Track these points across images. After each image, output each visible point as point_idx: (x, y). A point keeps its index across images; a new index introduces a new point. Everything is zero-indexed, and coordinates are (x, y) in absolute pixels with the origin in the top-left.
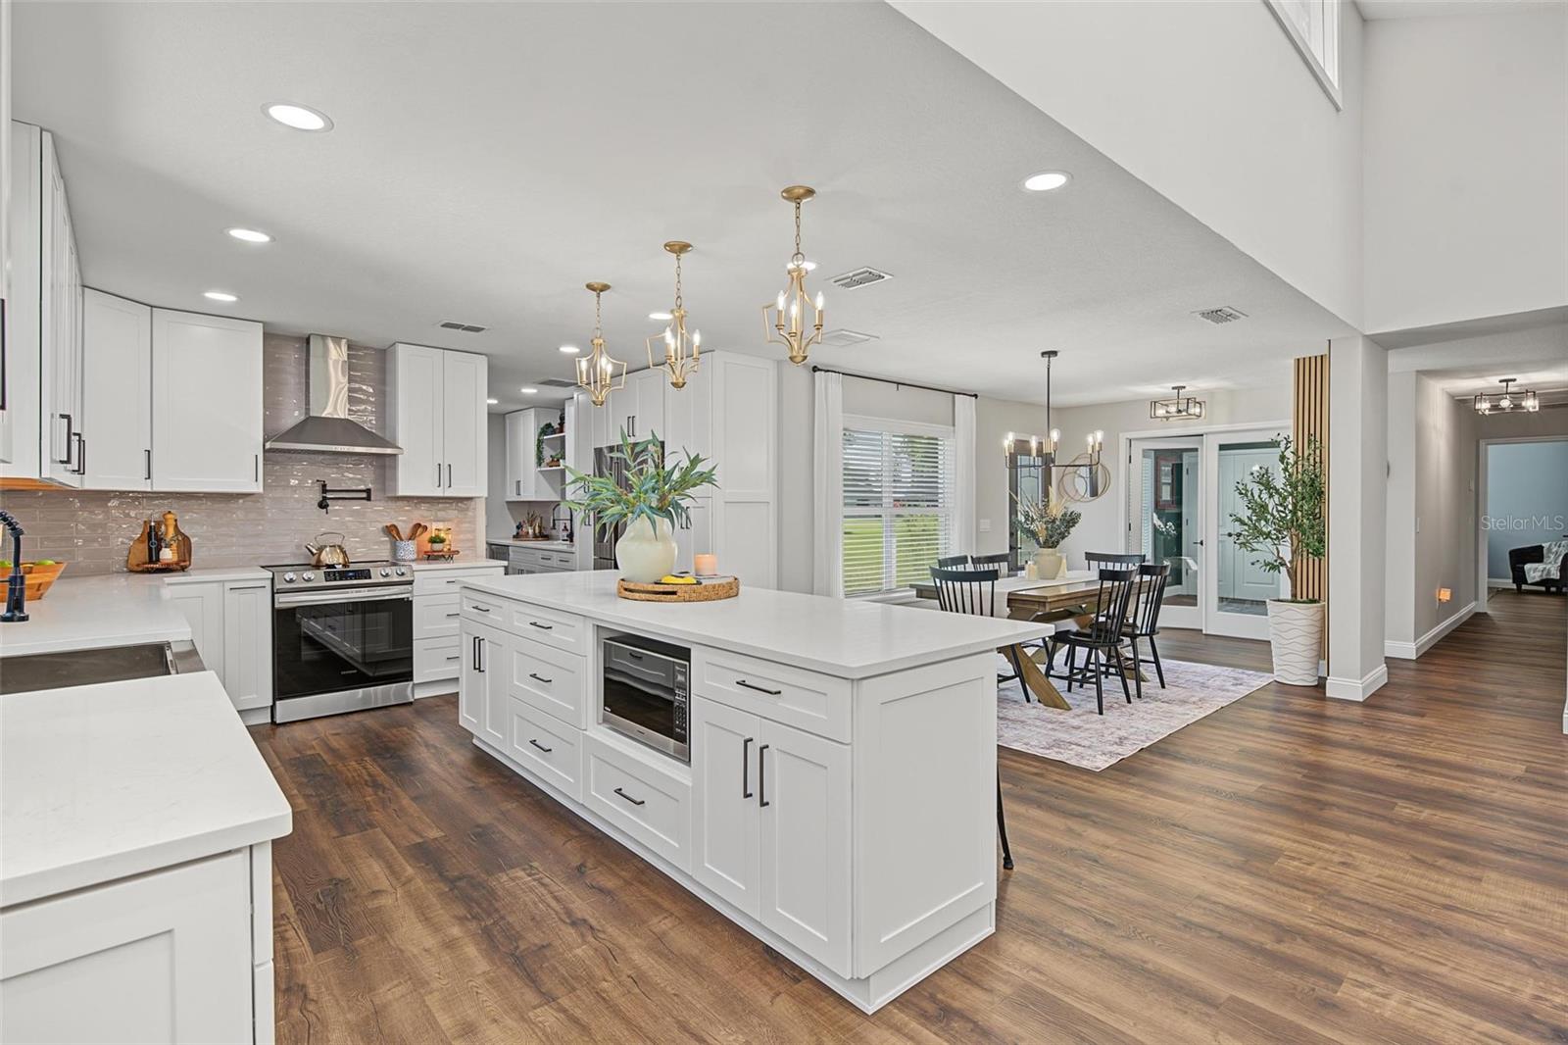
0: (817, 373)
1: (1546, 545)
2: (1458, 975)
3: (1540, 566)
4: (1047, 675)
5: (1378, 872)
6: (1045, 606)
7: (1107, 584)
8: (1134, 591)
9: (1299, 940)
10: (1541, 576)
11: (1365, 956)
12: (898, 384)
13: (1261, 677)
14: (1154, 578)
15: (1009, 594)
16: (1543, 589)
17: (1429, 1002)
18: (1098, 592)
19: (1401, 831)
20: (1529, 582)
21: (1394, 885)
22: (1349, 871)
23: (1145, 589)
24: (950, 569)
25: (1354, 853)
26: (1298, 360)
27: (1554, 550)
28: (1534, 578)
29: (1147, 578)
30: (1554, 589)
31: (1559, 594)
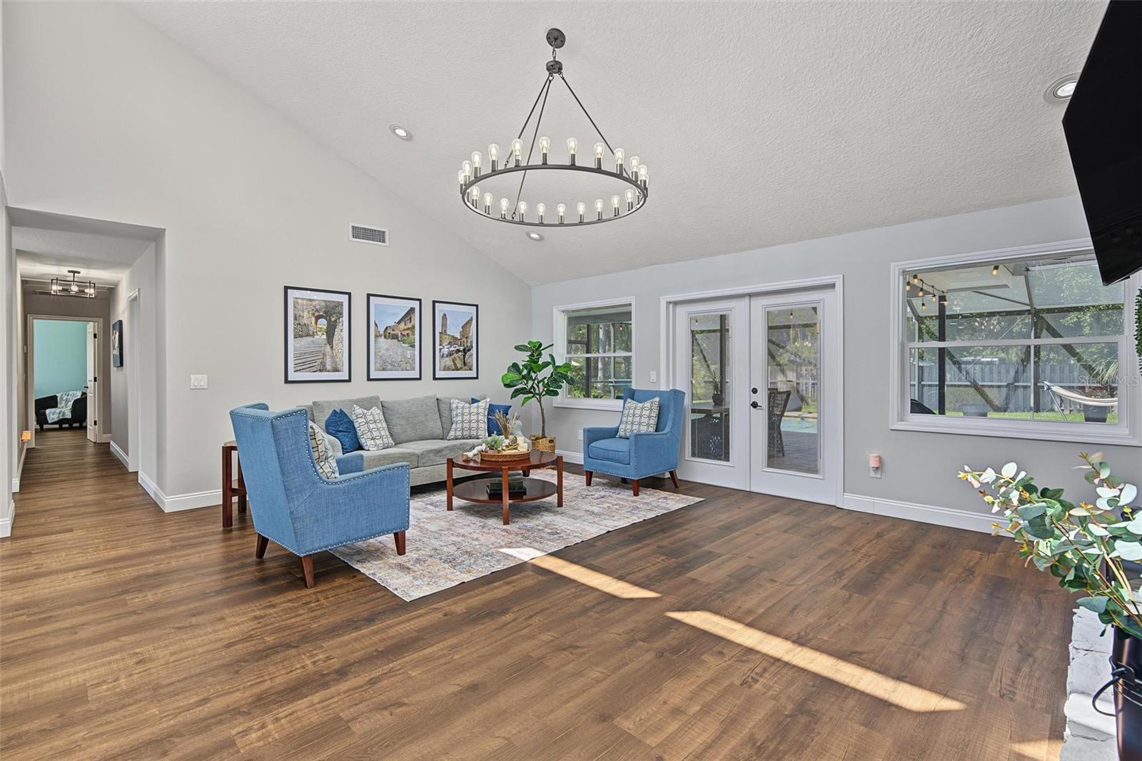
1: (59, 395)
2: (277, 681)
3: (58, 410)
5: (167, 652)
9: (177, 740)
10: (59, 417)
11: (226, 712)
16: (57, 426)
17: (284, 709)
19: (149, 615)
20: (50, 422)
21: (184, 654)
22: (149, 665)
25: (138, 650)
27: (64, 398)
28: (53, 418)
30: (67, 426)
31: (71, 428)
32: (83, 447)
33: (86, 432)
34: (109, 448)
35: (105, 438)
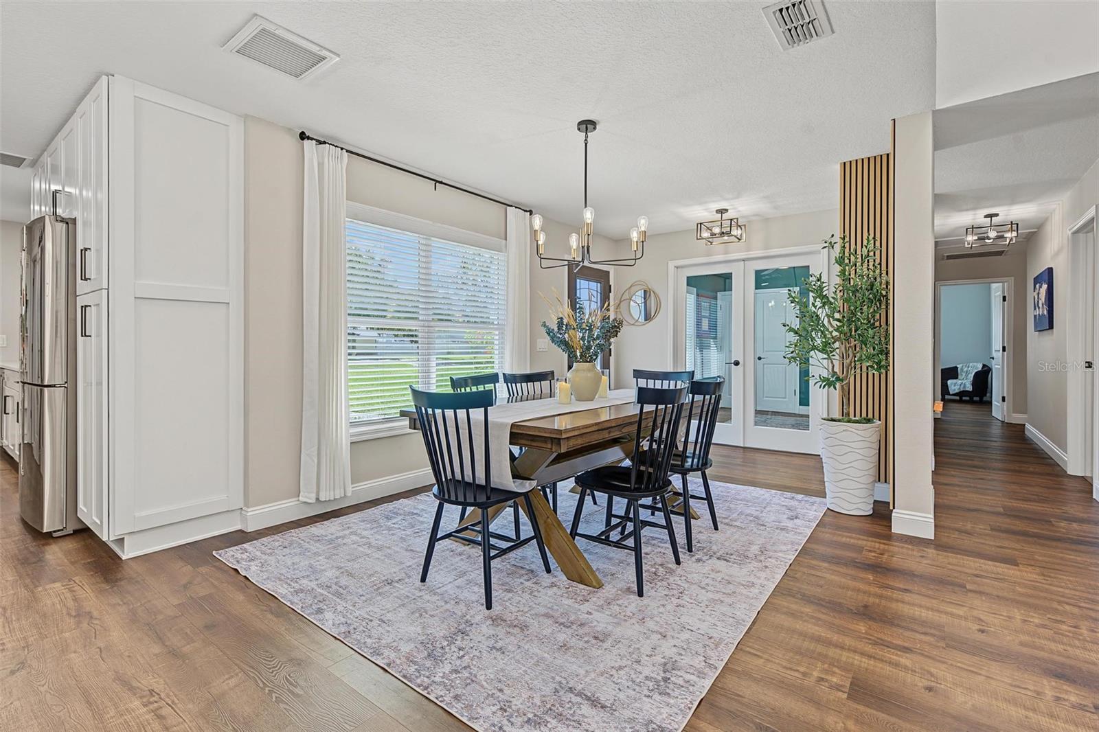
0: (306, 142)
1: (959, 366)
3: (959, 382)
4: (574, 533)
6: (559, 444)
7: (649, 408)
8: (685, 413)
10: (959, 389)
12: (437, 181)
13: (813, 503)
14: (708, 397)
15: (513, 425)
16: (958, 398)
18: (638, 419)
20: (951, 393)
23: (696, 411)
24: (468, 390)
26: (845, 163)
27: (965, 369)
28: (955, 390)
29: (698, 398)
30: (968, 398)
31: (971, 402)
32: (987, 425)
33: (991, 408)
34: (1024, 432)
35: (1017, 418)
